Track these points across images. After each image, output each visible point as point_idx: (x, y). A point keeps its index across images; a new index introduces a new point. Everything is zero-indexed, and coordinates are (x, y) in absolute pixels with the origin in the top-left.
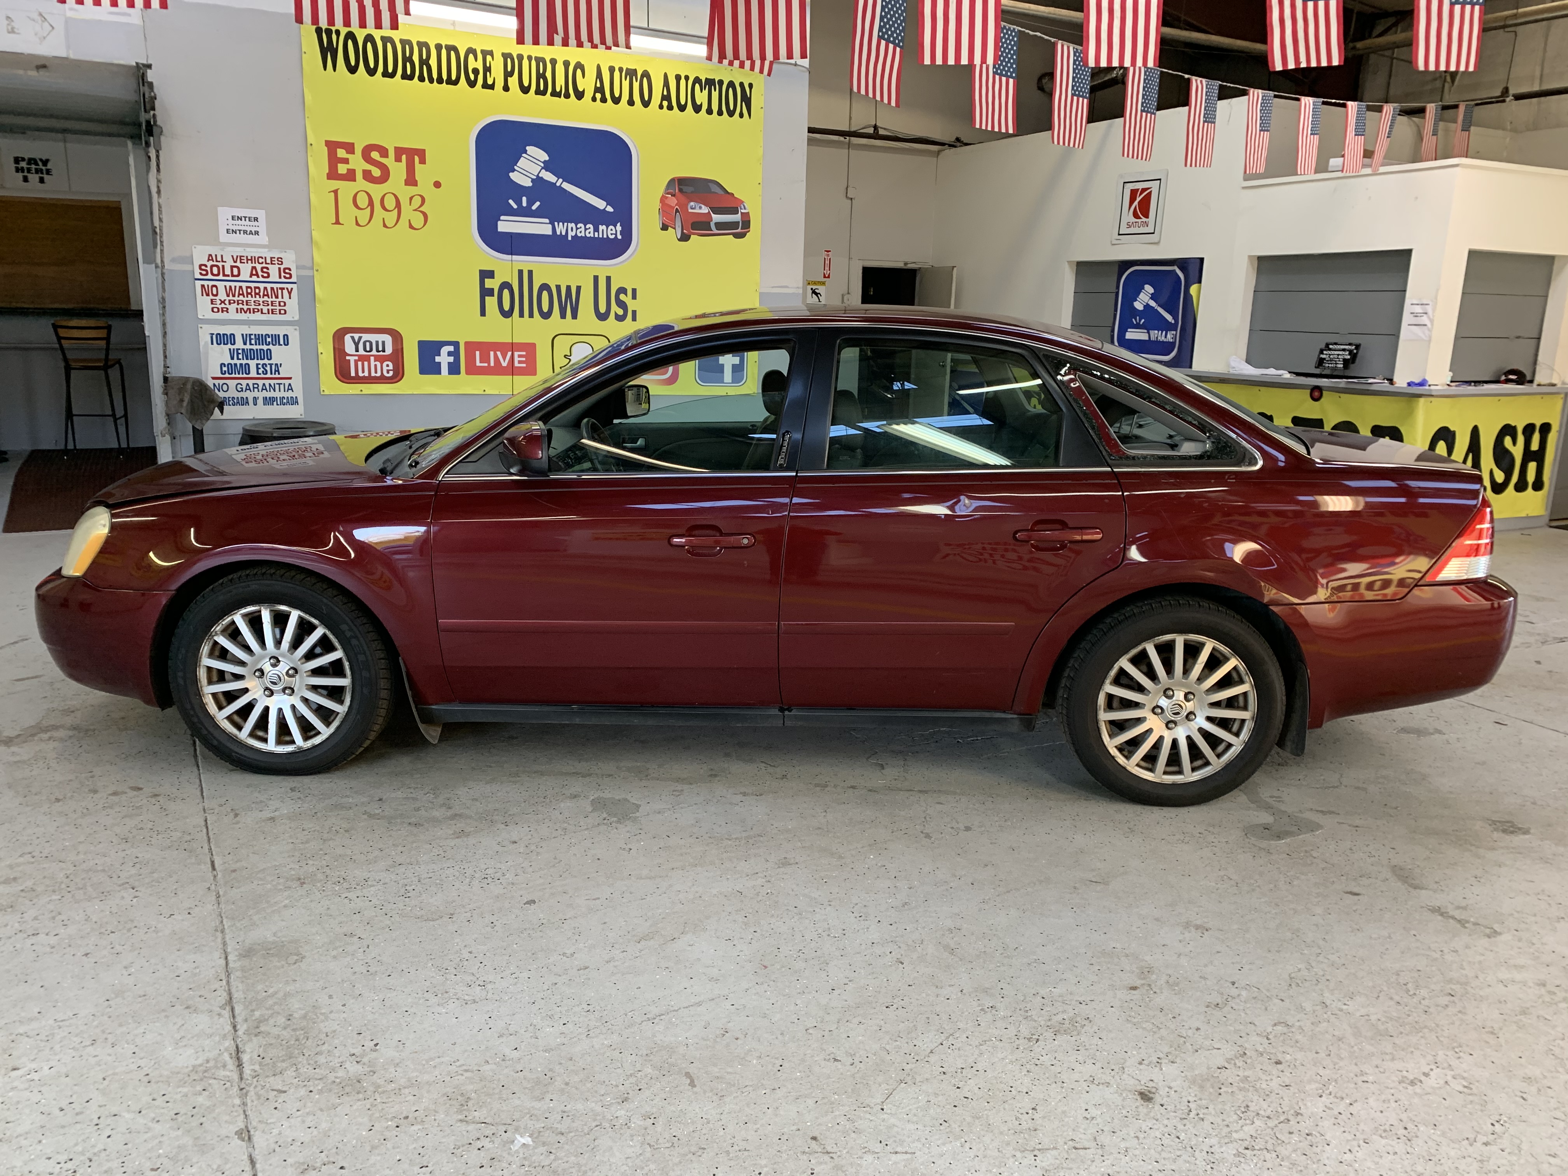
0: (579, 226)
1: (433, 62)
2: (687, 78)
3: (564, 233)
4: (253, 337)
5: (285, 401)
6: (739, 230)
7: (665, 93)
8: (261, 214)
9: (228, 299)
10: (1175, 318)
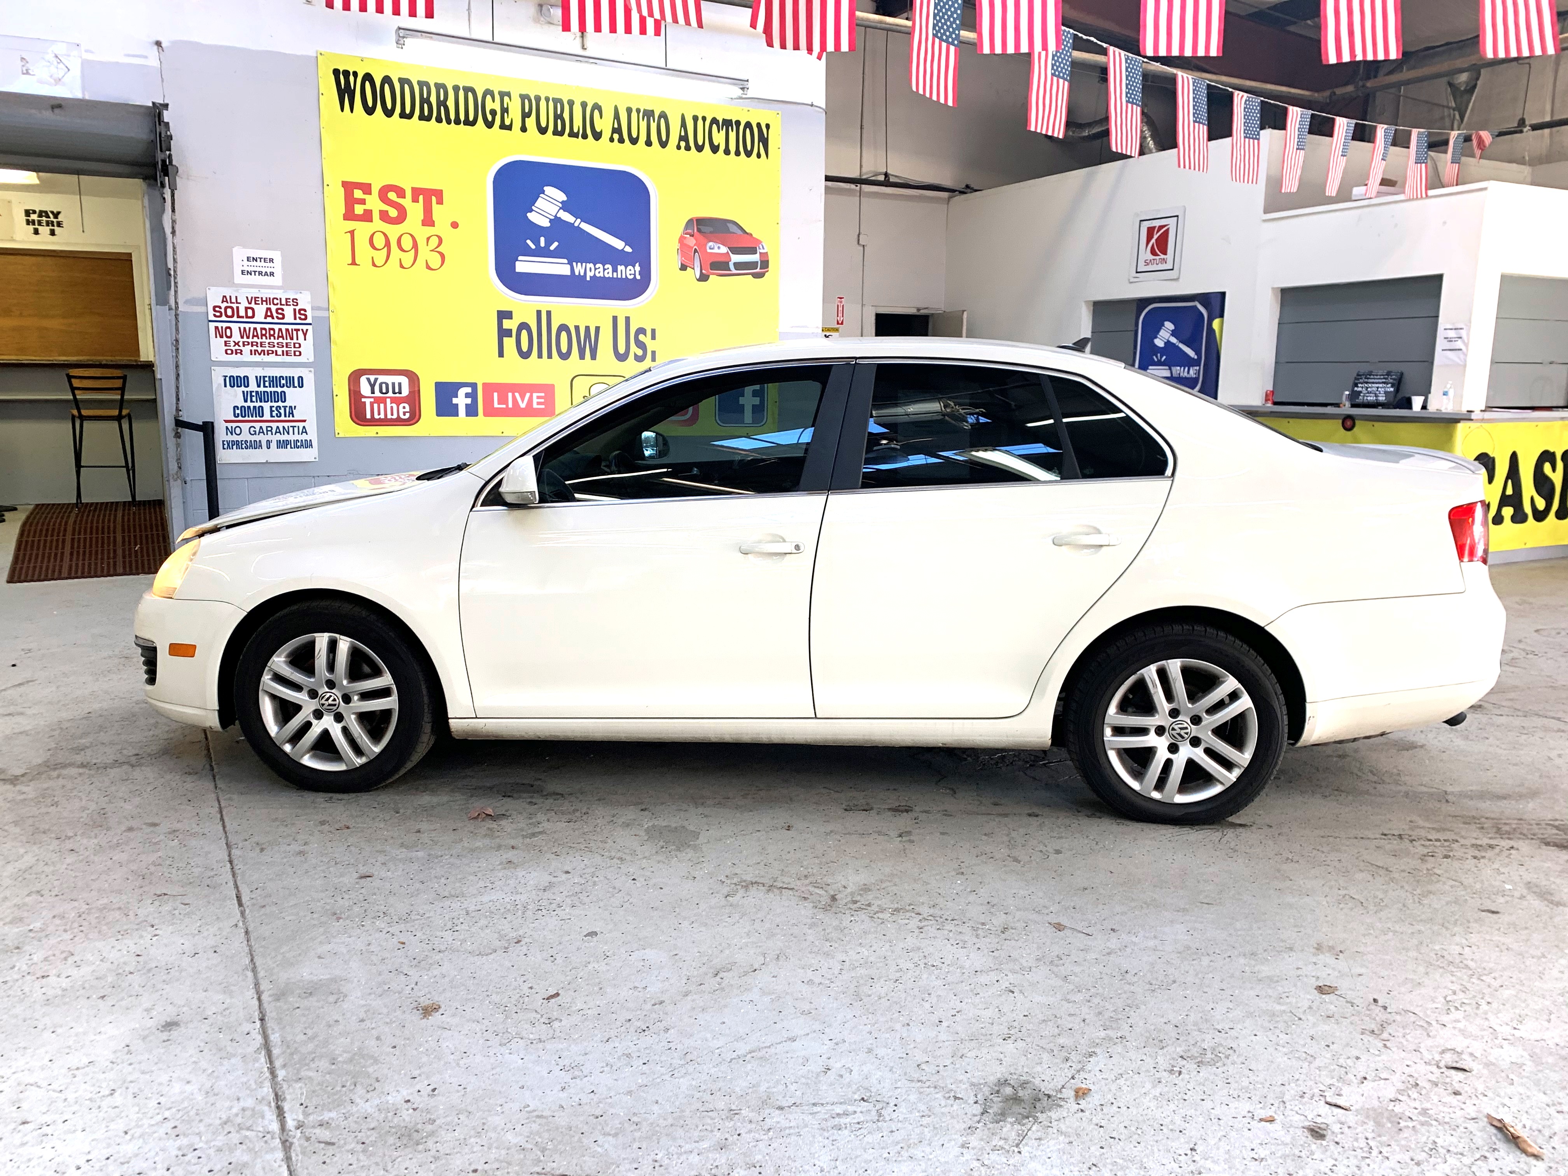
0: (598, 266)
1: (451, 104)
2: (704, 119)
3: (582, 274)
4: (267, 379)
5: (299, 444)
6: (758, 270)
7: (683, 134)
8: (276, 255)
9: (242, 340)
10: (1198, 353)
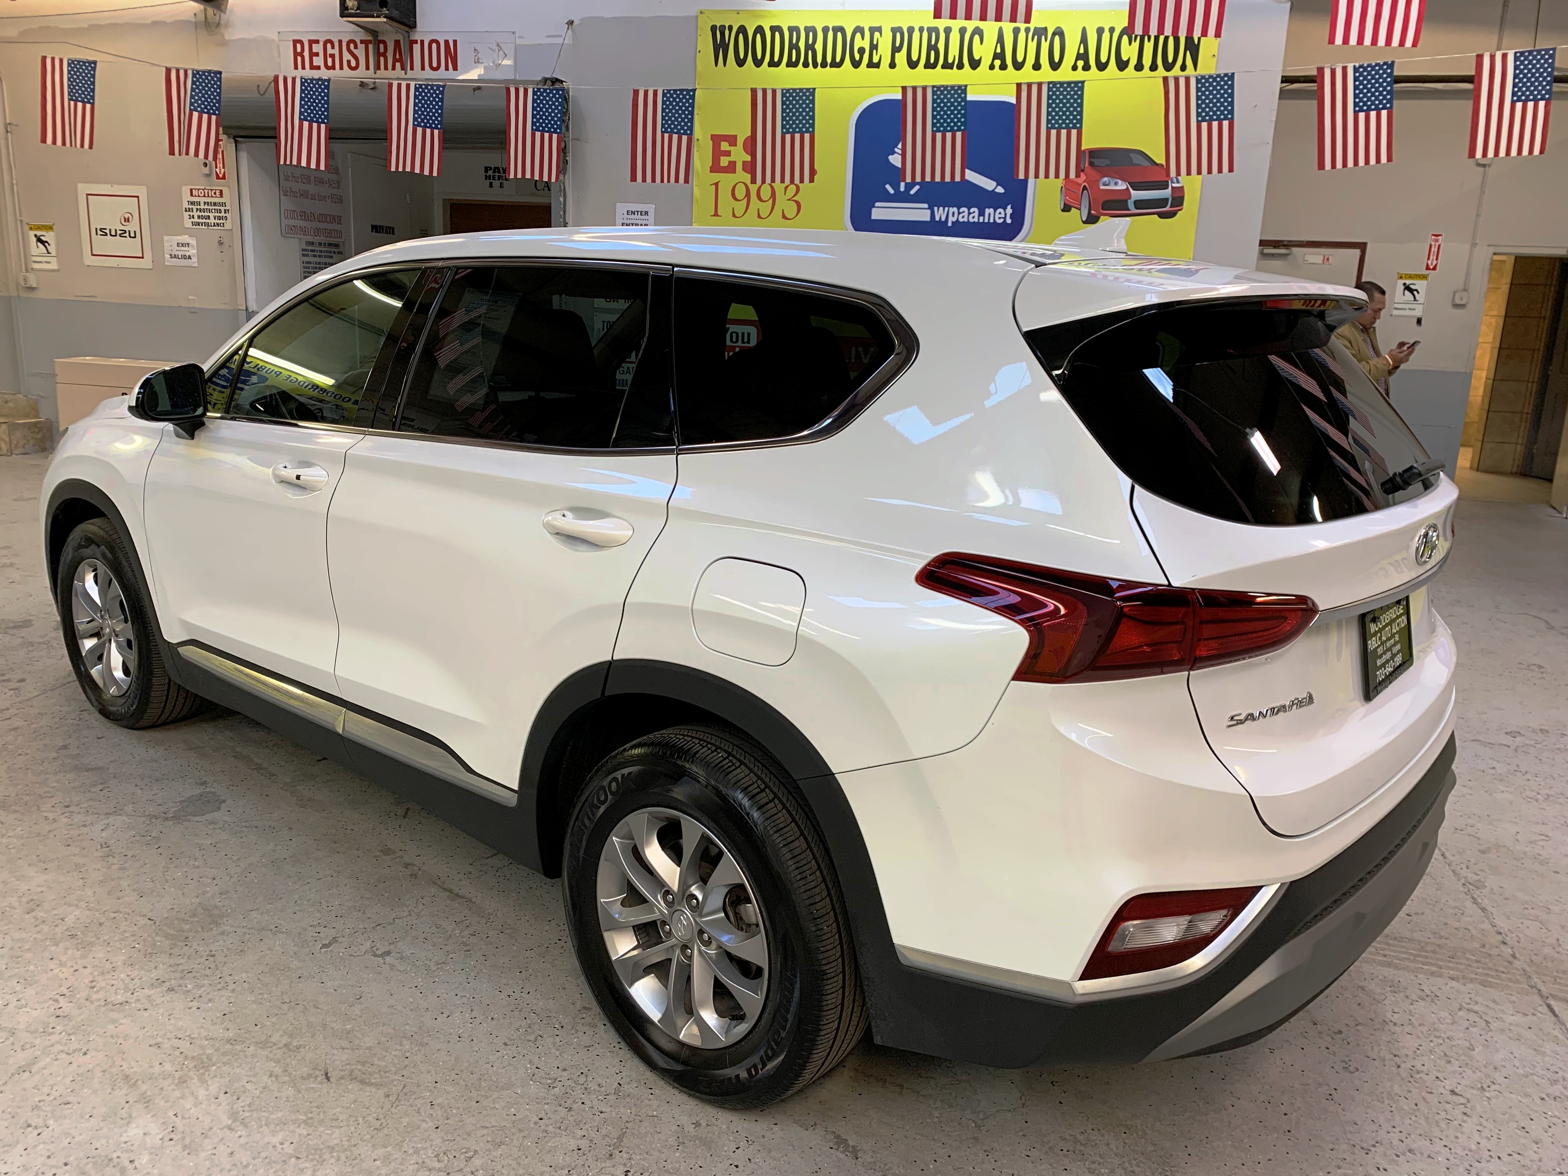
0: (962, 210)
1: (819, 47)
3: (943, 219)
6: (1167, 209)
7: (1082, 51)
8: (650, 208)
